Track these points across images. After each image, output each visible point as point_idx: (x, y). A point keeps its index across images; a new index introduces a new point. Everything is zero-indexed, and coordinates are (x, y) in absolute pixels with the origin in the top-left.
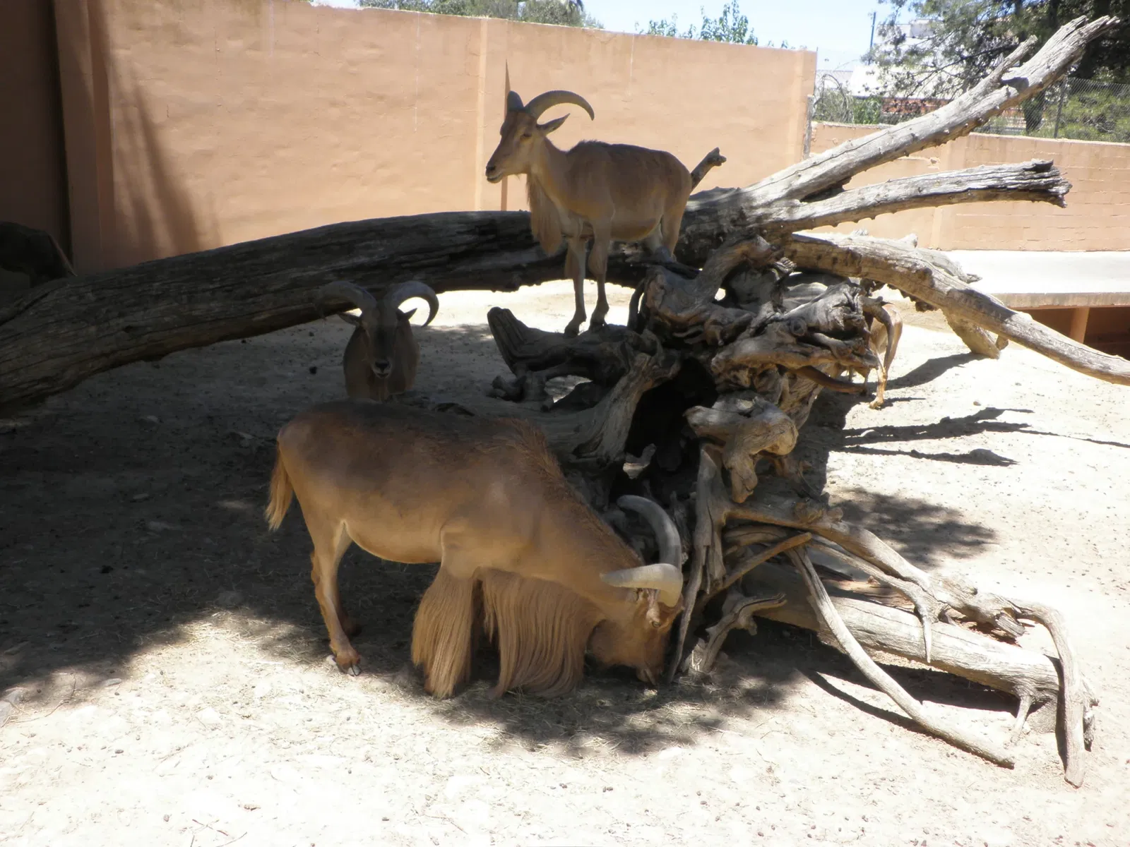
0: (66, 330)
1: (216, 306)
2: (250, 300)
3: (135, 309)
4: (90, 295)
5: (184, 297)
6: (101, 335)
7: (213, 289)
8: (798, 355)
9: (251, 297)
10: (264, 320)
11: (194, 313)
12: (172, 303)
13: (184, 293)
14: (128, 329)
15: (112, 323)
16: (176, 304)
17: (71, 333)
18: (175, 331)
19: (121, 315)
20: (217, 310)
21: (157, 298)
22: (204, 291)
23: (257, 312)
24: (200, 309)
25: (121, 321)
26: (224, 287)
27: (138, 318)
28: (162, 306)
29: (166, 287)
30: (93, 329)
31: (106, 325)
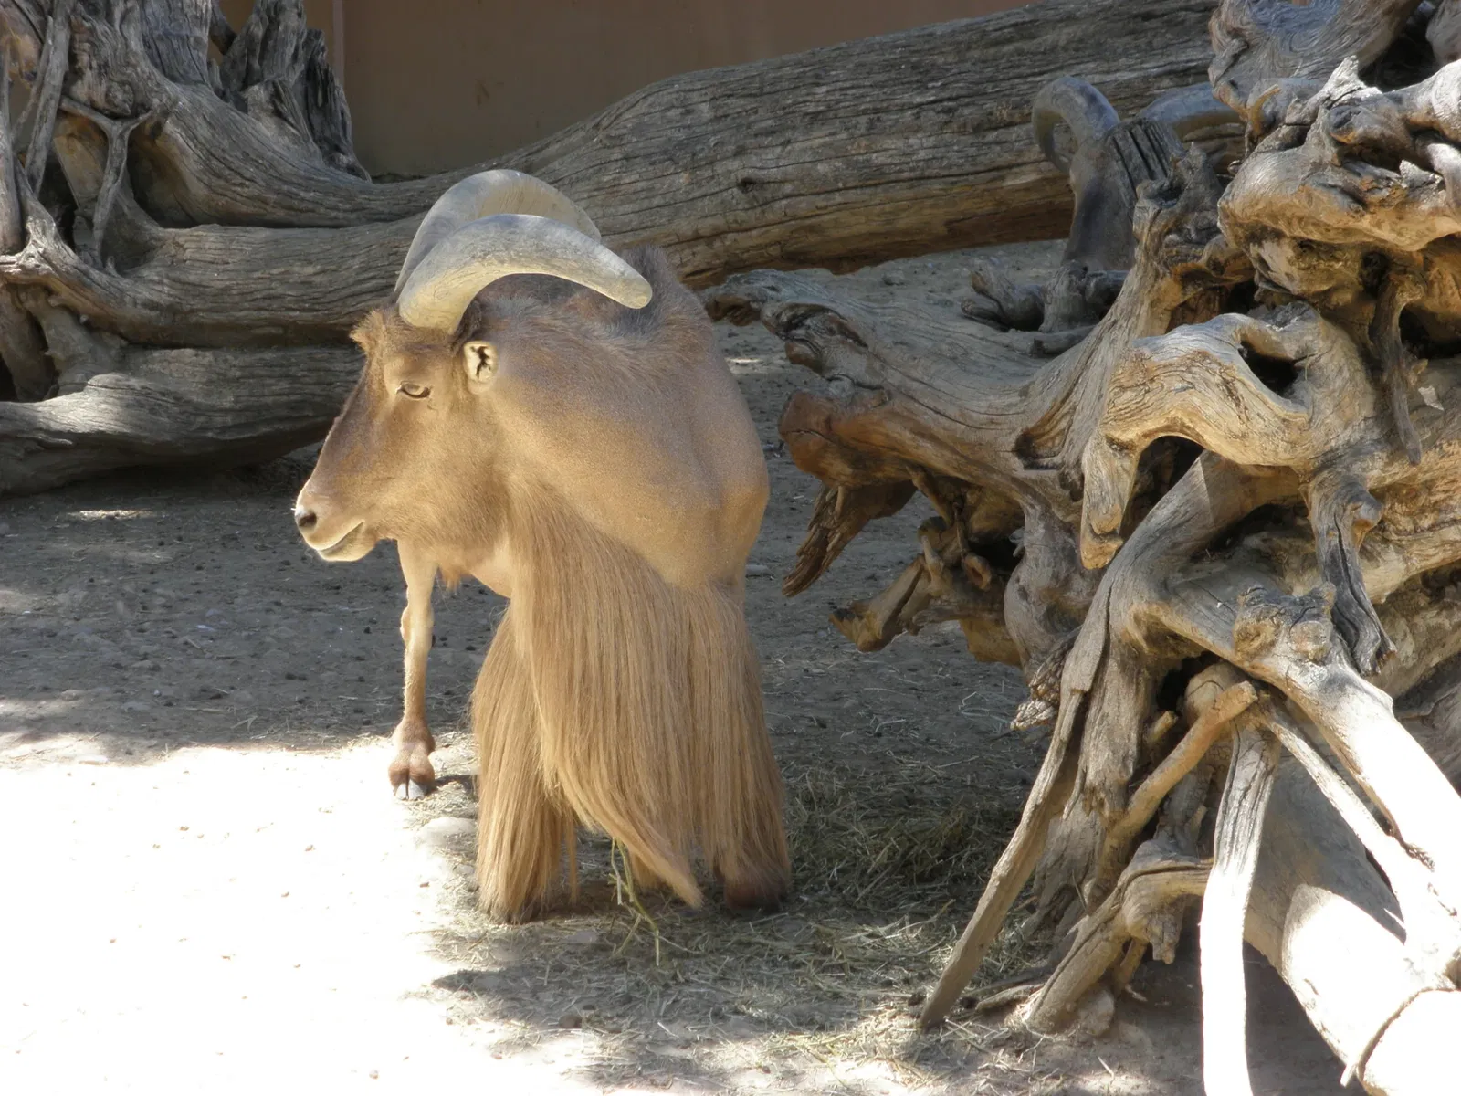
0: (633, 178)
1: (921, 145)
2: (992, 136)
3: (767, 141)
4: (705, 107)
5: (864, 120)
6: (697, 194)
7: (920, 105)
8: (1333, 194)
9: (996, 129)
10: (1027, 188)
11: (877, 159)
12: (834, 134)
13: (865, 112)
14: (746, 184)
15: (719, 169)
16: (844, 135)
17: (641, 185)
18: (838, 198)
19: (740, 152)
20: (922, 155)
21: (815, 117)
22: (902, 109)
23: (1010, 167)
24: (887, 151)
25: (734, 165)
26: (941, 101)
27: (769, 162)
28: (819, 138)
29: (837, 95)
30: (683, 179)
31: (708, 173)
